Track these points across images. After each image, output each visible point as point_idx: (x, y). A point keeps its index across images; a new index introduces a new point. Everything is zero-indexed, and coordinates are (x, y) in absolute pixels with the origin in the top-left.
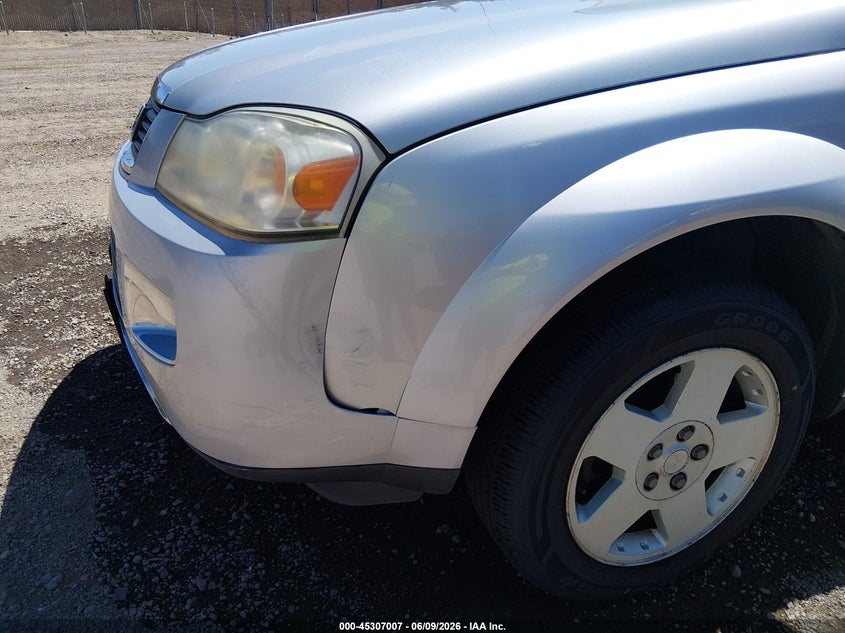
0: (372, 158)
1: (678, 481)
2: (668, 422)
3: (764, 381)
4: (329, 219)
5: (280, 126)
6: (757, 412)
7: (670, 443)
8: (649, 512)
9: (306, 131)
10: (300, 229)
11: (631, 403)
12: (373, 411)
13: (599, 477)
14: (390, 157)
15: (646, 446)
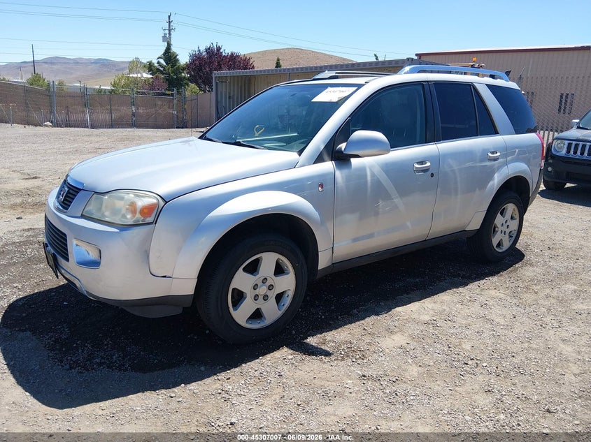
0: (162, 203)
1: (266, 298)
2: (257, 277)
3: (286, 262)
4: (150, 219)
5: (133, 196)
6: (288, 274)
7: (260, 284)
8: (258, 309)
9: (143, 197)
10: (141, 223)
11: (244, 270)
12: (165, 277)
13: (239, 297)
14: (167, 202)
15: (252, 285)
